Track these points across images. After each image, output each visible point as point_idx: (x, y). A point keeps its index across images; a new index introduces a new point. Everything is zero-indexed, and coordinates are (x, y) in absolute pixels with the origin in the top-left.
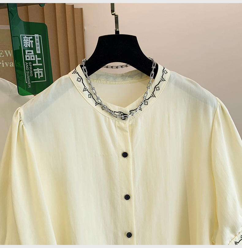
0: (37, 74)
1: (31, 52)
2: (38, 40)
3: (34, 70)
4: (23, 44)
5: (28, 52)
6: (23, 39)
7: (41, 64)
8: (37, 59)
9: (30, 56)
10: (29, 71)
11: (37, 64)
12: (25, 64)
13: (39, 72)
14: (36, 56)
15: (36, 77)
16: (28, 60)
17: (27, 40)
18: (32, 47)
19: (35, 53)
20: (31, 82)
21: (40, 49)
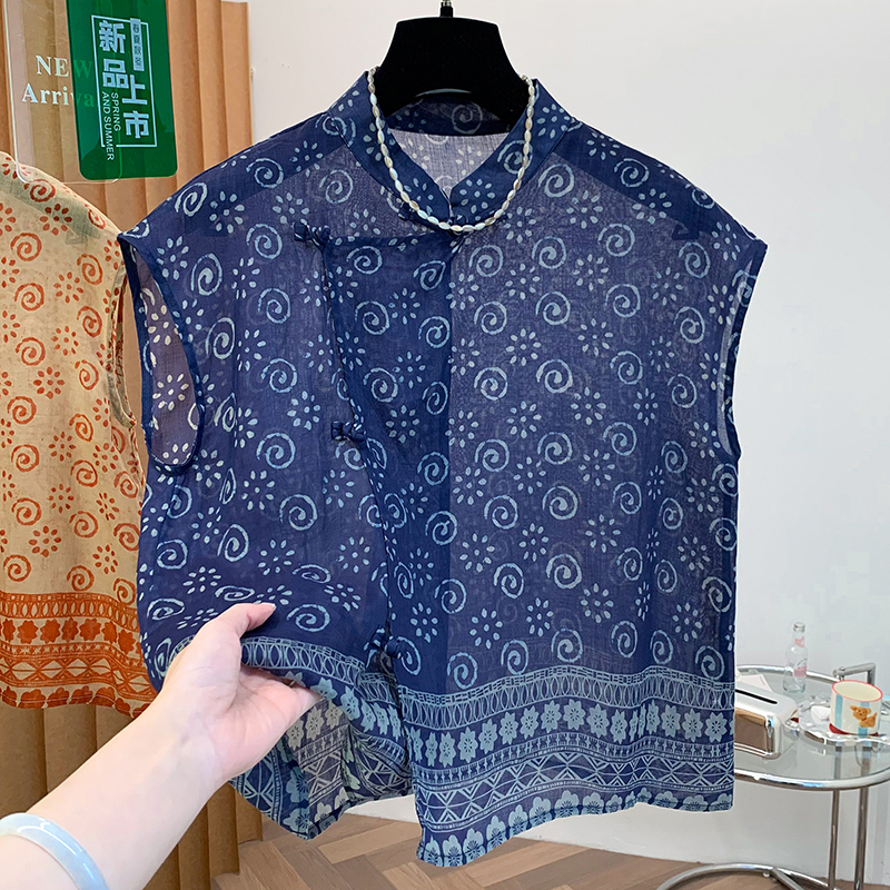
0: (133, 126)
1: (118, 66)
2: (140, 34)
3: (125, 115)
4: (98, 42)
5: (110, 65)
6: (97, 28)
7: (145, 102)
8: (134, 87)
9: (114, 75)
10: (112, 115)
11: (133, 100)
12: (102, 95)
13: (137, 123)
14: (132, 76)
15: (129, 133)
16: (110, 85)
17: (109, 32)
18: (122, 51)
19: (129, 70)
20: (114, 146)
21: (142, 60)
